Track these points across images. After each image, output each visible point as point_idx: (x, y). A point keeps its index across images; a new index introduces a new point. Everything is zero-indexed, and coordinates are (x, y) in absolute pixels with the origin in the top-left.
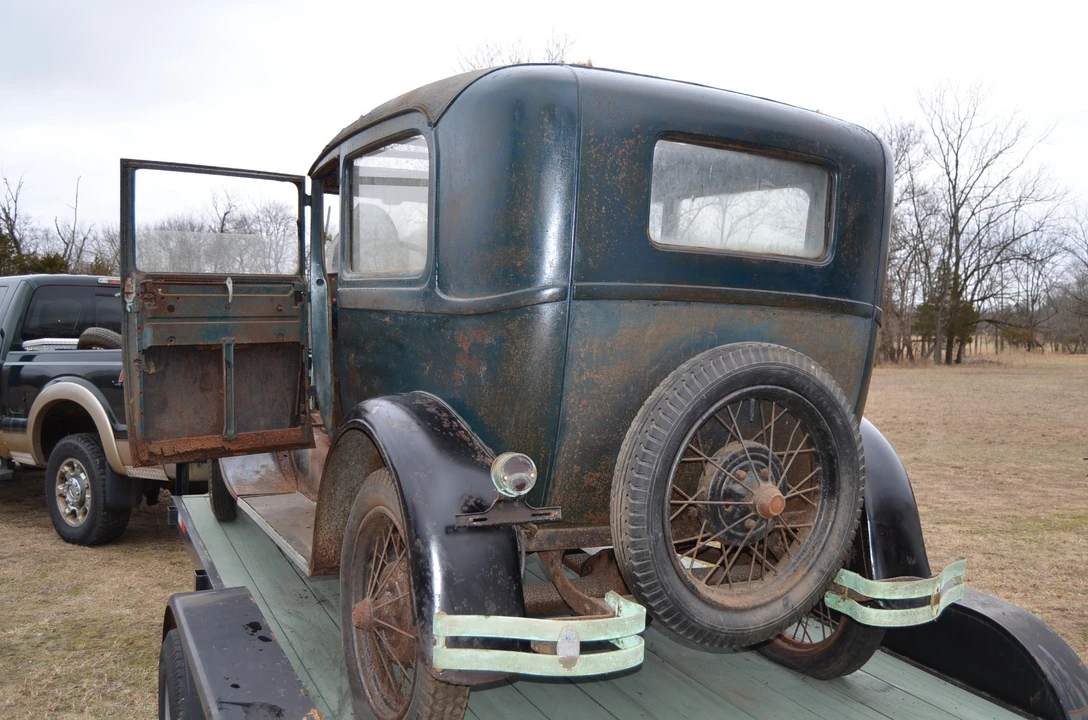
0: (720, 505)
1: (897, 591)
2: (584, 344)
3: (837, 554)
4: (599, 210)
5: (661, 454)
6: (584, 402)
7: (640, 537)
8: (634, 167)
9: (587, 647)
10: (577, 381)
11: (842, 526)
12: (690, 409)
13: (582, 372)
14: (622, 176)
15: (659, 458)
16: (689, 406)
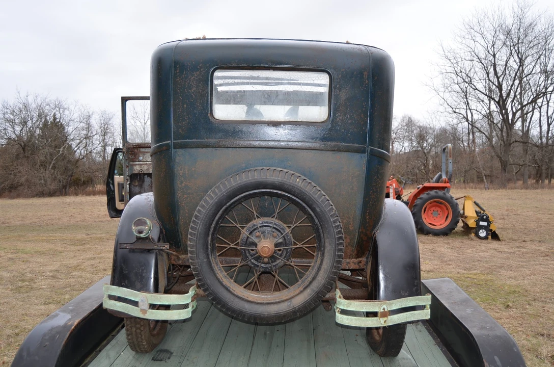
0: (248, 249)
1: (351, 306)
2: (181, 169)
3: (323, 282)
4: (183, 106)
5: (201, 221)
6: (186, 196)
7: (194, 260)
8: (200, 85)
9: (153, 307)
10: (180, 186)
11: (326, 267)
12: (217, 200)
13: (182, 182)
14: (194, 89)
15: (201, 222)
16: (216, 199)
